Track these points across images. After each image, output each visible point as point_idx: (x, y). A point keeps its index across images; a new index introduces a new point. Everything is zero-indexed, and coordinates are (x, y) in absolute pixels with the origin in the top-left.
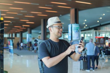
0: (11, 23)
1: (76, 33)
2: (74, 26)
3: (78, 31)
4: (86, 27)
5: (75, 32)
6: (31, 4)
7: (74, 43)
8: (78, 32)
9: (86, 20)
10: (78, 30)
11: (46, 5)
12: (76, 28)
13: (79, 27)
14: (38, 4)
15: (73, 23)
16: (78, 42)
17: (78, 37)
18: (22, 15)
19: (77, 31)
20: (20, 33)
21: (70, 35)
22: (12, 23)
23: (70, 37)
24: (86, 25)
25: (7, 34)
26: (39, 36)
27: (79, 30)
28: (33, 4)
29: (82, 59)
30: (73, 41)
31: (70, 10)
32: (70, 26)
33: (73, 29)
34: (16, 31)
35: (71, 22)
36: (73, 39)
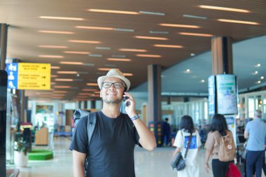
0: (78, 75)
1: (227, 96)
2: (223, 79)
3: (232, 92)
4: (262, 81)
5: (225, 95)
6: (115, 29)
8: (232, 94)
9: (259, 65)
10: (231, 88)
11: (151, 32)
12: (227, 84)
14: (132, 31)
15: (218, 74)
17: (230, 108)
18: (100, 56)
19: (229, 92)
21: (212, 103)
22: (80, 75)
23: (213, 108)
24: (262, 78)
25: (75, 102)
26: (145, 106)
27: (234, 89)
28: (118, 30)
32: (211, 80)
33: (218, 86)
34: (93, 95)
35: (215, 69)
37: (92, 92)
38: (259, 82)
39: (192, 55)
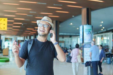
0: (22, 25)
1: (88, 35)
2: (86, 27)
3: (90, 33)
5: (87, 34)
6: (38, 3)
7: (85, 46)
8: (90, 34)
9: (102, 22)
10: (90, 31)
11: (54, 5)
12: (88, 29)
13: (91, 28)
14: (45, 4)
15: (84, 24)
16: (90, 45)
17: (89, 40)
18: (32, 16)
19: (89, 33)
20: (34, 36)
21: (81, 37)
22: (24, 24)
23: (82, 40)
24: (104, 28)
25: (22, 37)
28: (39, 3)
29: (90, 65)
30: (84, 44)
31: (82, 9)
32: (81, 27)
33: (84, 30)
34: (30, 34)
36: (85, 41)
37: (29, 33)
38: (102, 30)
39: (73, 16)
